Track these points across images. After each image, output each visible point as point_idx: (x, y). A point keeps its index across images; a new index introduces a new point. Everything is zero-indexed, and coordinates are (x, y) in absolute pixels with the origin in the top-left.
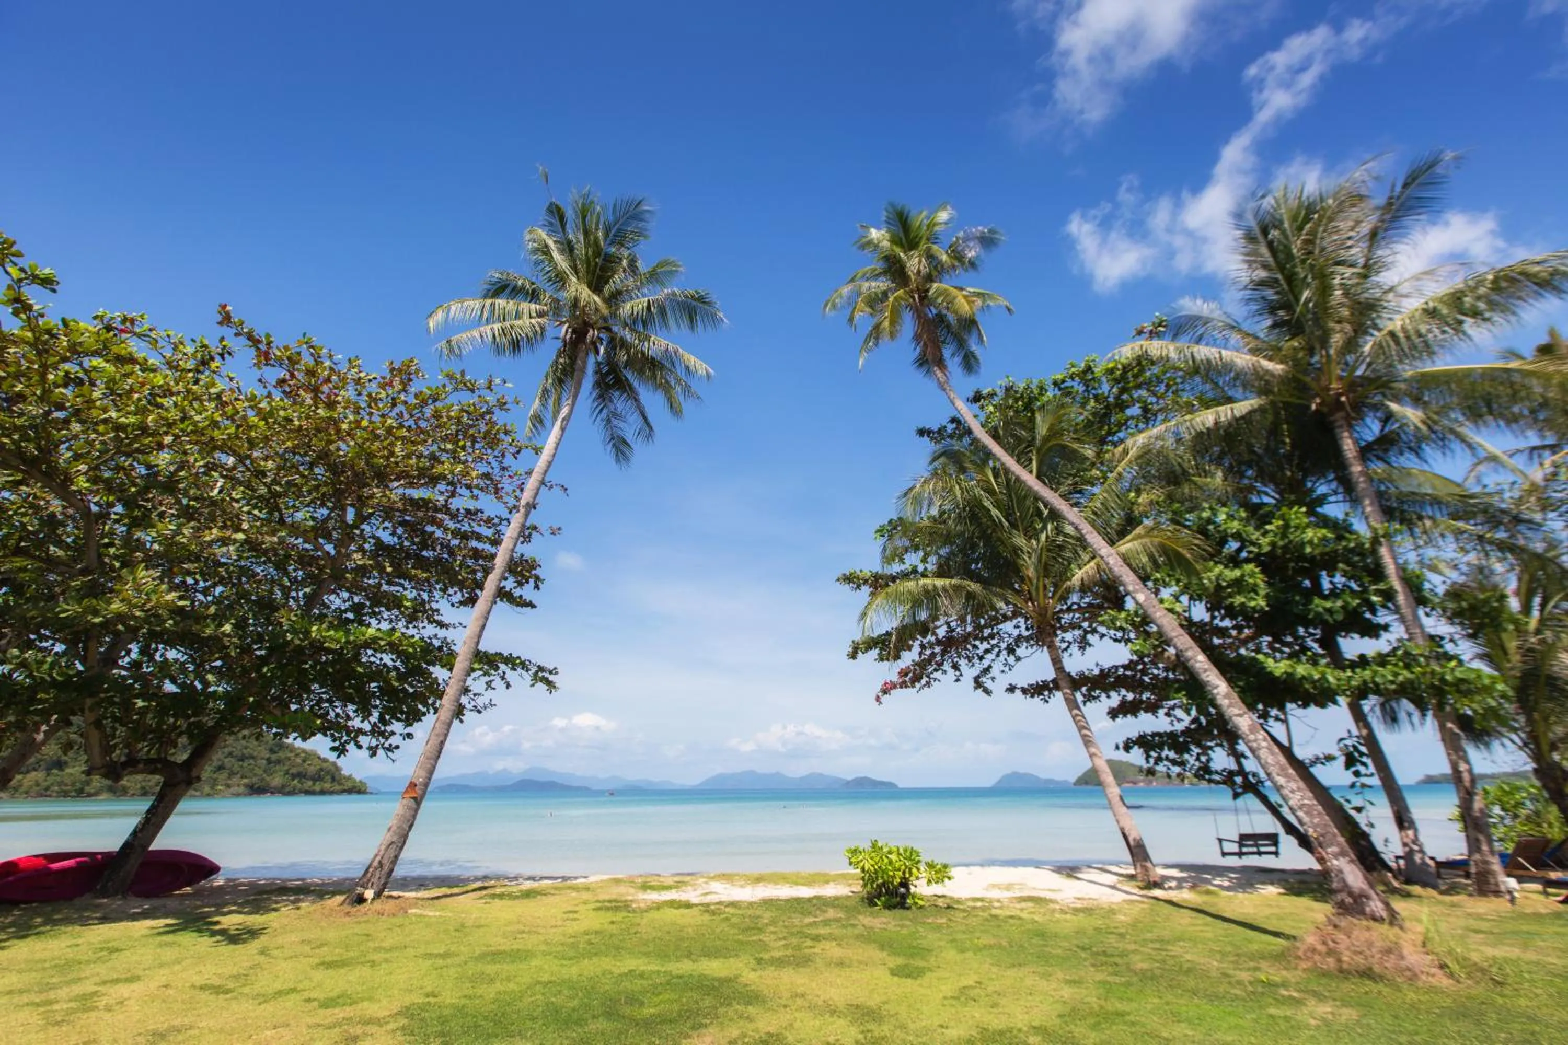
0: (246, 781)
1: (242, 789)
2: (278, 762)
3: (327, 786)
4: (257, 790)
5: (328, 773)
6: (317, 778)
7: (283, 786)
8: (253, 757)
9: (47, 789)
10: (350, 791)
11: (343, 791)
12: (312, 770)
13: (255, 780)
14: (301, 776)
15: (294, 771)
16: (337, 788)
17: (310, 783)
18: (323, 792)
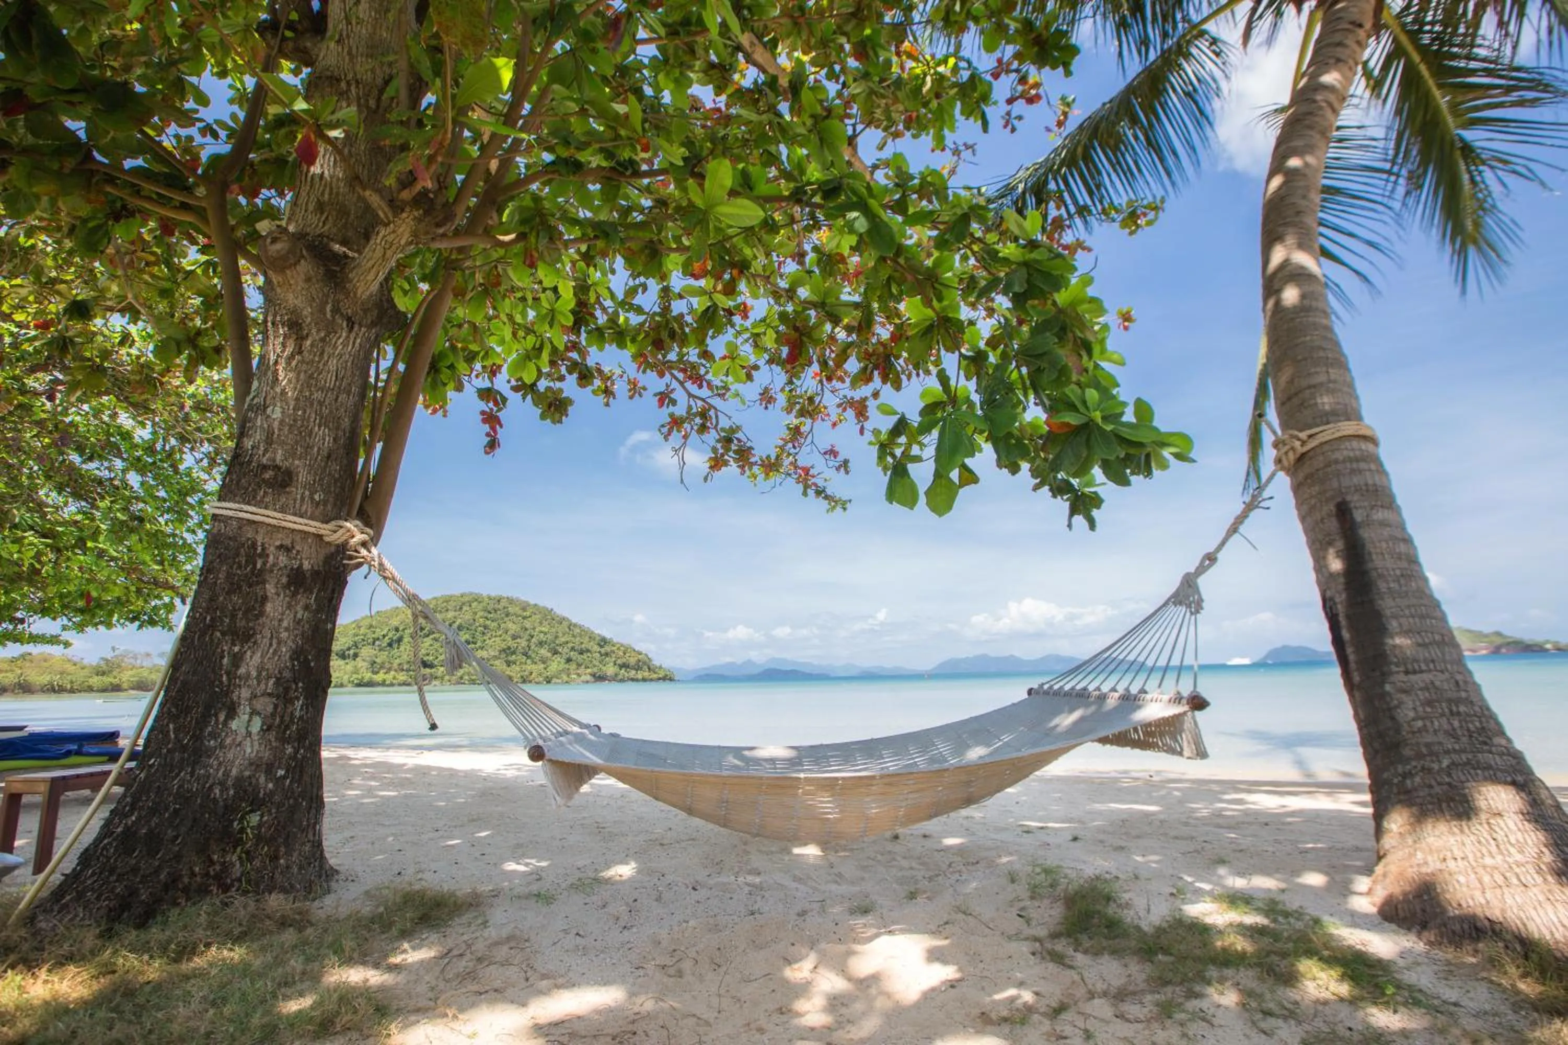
0: (589, 671)
1: (589, 678)
2: (607, 654)
3: (646, 674)
4: (600, 678)
5: (644, 663)
6: (638, 668)
7: (616, 675)
8: (588, 651)
9: (461, 678)
10: (664, 679)
11: (659, 679)
12: (632, 661)
13: (595, 670)
14: (625, 666)
15: (619, 662)
16: (655, 676)
17: (634, 672)
18: (644, 680)
